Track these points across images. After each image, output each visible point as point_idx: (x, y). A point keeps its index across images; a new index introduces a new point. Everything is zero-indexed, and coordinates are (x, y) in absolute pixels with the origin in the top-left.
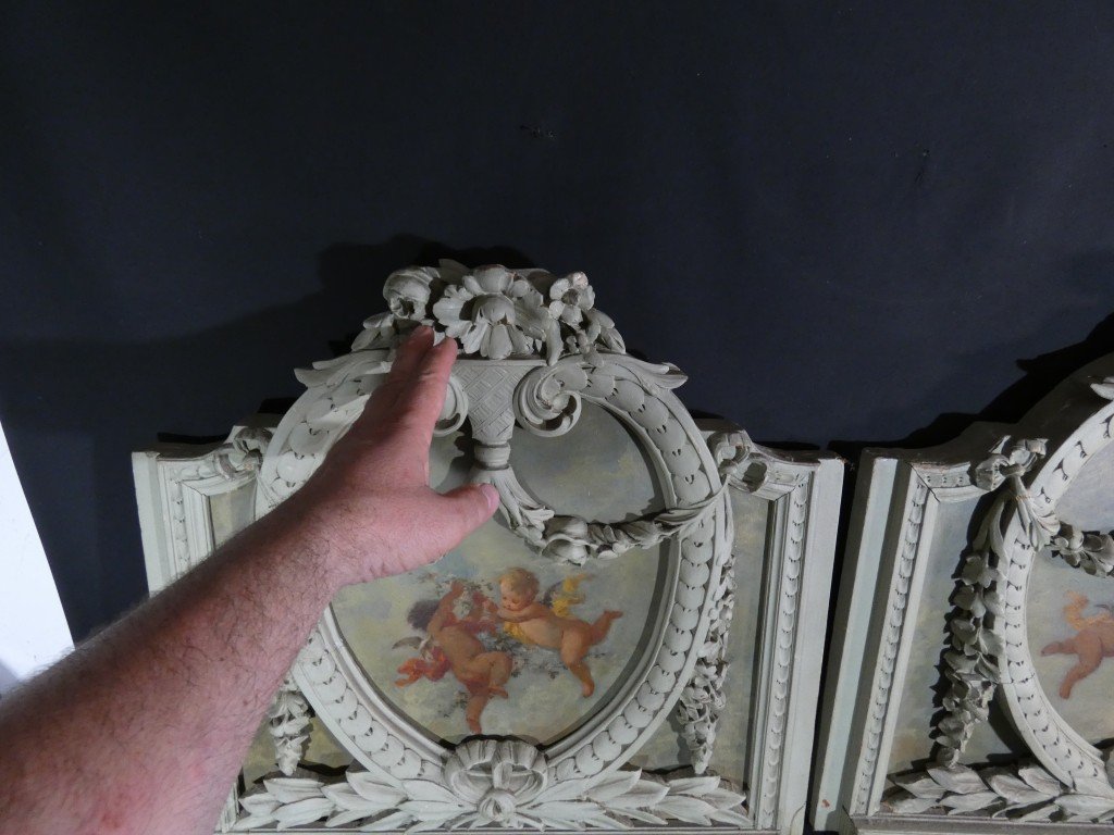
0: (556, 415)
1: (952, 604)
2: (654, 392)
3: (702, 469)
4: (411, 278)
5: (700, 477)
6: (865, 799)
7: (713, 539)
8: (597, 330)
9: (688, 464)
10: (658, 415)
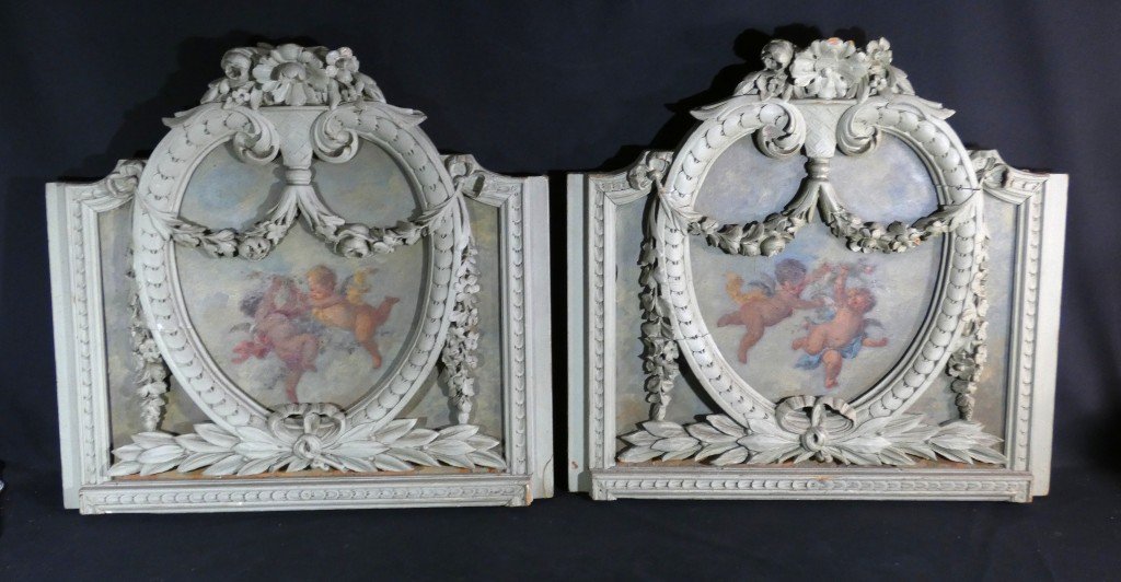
0: (339, 146)
1: (642, 285)
2: (401, 126)
3: (440, 180)
4: (237, 53)
5: (439, 185)
6: (600, 455)
7: (453, 231)
8: (361, 86)
9: (430, 177)
10: (407, 142)
